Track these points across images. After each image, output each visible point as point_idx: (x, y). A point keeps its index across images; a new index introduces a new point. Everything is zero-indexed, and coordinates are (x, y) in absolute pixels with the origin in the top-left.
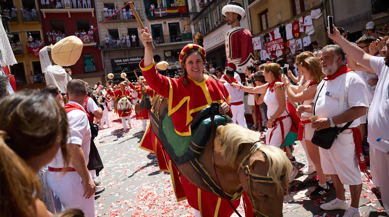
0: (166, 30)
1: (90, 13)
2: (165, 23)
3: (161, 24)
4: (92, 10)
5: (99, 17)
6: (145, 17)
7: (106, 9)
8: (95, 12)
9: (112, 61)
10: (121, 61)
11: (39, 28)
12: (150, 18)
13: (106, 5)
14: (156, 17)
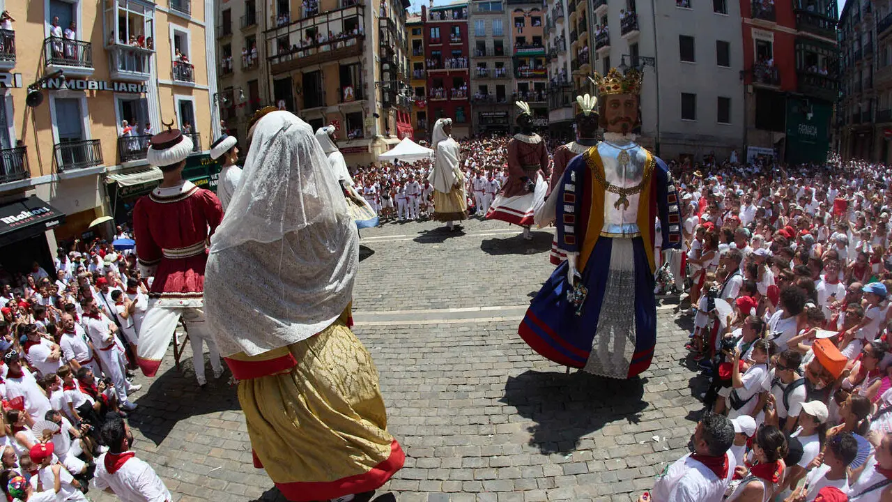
0: (531, 86)
1: (465, 72)
2: (531, 82)
3: (527, 84)
4: (467, 69)
5: (472, 75)
6: (513, 75)
7: (479, 68)
8: (469, 70)
9: (480, 113)
10: (487, 114)
11: (423, 85)
12: (518, 77)
13: (479, 65)
14: (523, 77)
